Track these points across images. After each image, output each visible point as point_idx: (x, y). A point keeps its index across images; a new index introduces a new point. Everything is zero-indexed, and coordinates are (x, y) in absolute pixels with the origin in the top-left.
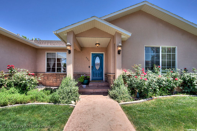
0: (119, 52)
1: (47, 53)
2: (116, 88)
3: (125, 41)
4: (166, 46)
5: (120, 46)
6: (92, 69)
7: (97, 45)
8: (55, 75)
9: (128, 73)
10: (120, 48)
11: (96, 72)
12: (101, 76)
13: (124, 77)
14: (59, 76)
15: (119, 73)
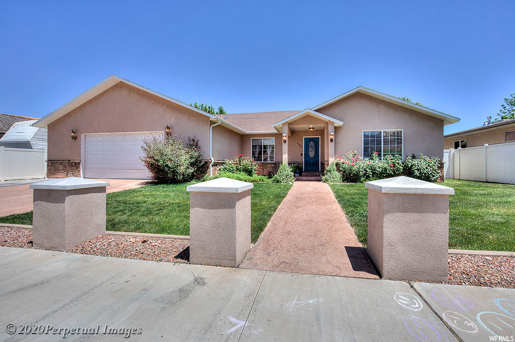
0: (332, 140)
1: (253, 140)
2: (329, 173)
3: (340, 127)
4: (389, 130)
5: (333, 135)
6: (305, 157)
7: (311, 130)
8: (262, 165)
9: (342, 161)
10: (332, 137)
11: (311, 161)
12: (316, 166)
13: (337, 164)
14: (266, 166)
15: (332, 160)
